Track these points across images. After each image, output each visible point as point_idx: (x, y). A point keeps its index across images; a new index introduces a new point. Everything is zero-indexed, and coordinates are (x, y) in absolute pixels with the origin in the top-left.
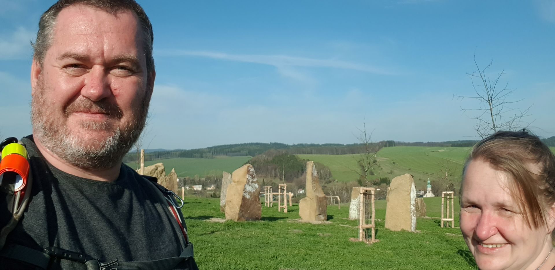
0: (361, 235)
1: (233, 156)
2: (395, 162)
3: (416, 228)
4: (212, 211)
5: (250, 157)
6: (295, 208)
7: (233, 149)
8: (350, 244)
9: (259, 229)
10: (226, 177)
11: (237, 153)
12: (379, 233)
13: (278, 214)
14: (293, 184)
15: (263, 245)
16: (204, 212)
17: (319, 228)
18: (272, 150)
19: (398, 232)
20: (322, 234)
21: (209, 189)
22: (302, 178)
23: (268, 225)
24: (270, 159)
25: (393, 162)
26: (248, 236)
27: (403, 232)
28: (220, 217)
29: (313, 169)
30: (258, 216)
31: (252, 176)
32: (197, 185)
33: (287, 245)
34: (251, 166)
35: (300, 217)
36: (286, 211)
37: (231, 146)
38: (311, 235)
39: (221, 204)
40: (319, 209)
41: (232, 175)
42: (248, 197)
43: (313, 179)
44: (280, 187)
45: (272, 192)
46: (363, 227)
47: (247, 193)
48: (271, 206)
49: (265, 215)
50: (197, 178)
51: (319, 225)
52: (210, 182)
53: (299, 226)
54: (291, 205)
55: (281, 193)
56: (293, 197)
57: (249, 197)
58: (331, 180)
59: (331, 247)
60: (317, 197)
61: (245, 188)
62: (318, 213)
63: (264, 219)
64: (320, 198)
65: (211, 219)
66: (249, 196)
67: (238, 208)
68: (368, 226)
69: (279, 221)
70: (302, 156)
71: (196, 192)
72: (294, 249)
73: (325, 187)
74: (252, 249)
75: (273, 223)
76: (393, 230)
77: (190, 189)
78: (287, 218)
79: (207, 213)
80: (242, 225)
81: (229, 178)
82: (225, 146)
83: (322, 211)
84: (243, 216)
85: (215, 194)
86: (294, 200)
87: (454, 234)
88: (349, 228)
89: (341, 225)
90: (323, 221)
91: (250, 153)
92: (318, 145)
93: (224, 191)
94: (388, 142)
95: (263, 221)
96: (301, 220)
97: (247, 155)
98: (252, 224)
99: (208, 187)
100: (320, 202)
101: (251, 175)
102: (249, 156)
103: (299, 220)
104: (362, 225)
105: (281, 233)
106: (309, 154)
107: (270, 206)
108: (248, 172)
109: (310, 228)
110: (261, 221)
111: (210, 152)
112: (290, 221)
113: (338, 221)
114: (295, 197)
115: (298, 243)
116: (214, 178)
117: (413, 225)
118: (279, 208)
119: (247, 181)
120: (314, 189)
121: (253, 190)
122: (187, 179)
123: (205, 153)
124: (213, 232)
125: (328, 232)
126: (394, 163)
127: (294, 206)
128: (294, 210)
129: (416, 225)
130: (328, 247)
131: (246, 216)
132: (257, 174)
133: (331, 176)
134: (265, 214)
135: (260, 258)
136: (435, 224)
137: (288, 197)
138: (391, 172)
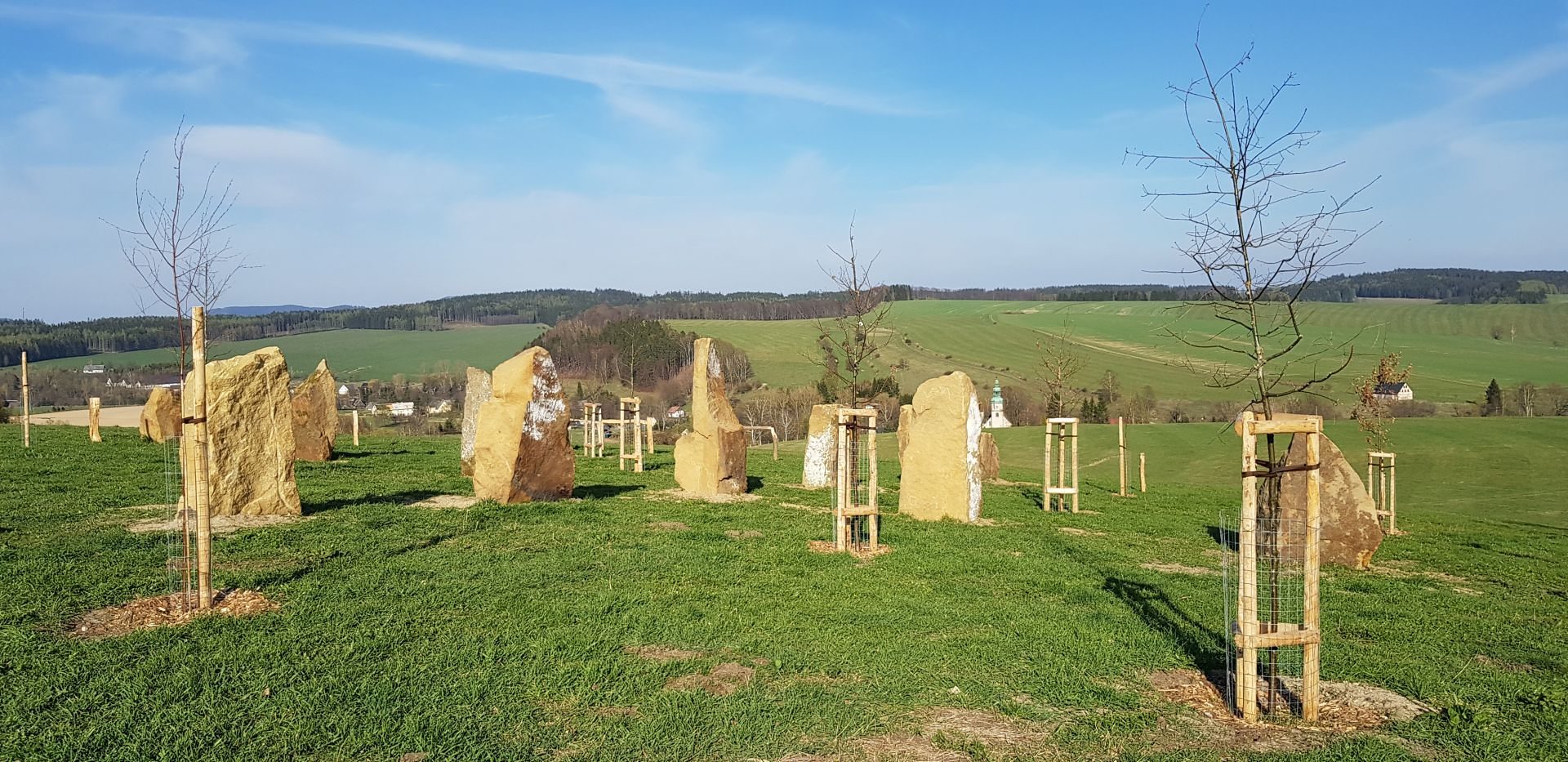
0: (841, 535)
1: (497, 323)
2: (910, 339)
3: (982, 514)
4: (439, 476)
5: (544, 328)
6: (662, 458)
7: (498, 307)
8: (815, 562)
9: (567, 523)
10: (477, 382)
11: (507, 317)
12: (887, 528)
13: (620, 477)
14: (656, 395)
15: (580, 573)
16: (414, 479)
17: (726, 514)
18: (601, 309)
19: (934, 525)
20: (737, 533)
21: (433, 410)
22: (678, 379)
23: (594, 510)
24: (596, 331)
25: (906, 338)
26: (538, 546)
27: (948, 523)
28: (460, 494)
29: (710, 359)
30: (565, 487)
31: (549, 379)
32: (399, 402)
33: (645, 569)
34: (545, 352)
35: (677, 485)
36: (639, 468)
37: (490, 298)
38: (710, 538)
39: (463, 456)
40: (727, 463)
41: (491, 374)
42: (538, 436)
43: (709, 385)
44: (622, 406)
45: (603, 418)
46: (846, 514)
47: (534, 426)
48: (601, 456)
49: (585, 480)
50: (399, 387)
51: (726, 506)
52: (435, 395)
53: (677, 510)
54: (652, 452)
55: (628, 421)
56: (655, 428)
57: (541, 437)
58: (751, 384)
59: (765, 570)
60: (721, 431)
61: (529, 413)
62: (723, 475)
63: (580, 492)
64: (728, 434)
65: (432, 499)
66: (539, 434)
67: (509, 467)
68: (861, 510)
69: (621, 497)
70: (677, 325)
71: (397, 421)
72: (667, 580)
73: (737, 401)
74: (549, 589)
75: (604, 504)
76: (920, 517)
77: (380, 412)
78: (644, 487)
79: (424, 482)
80: (521, 515)
81: (485, 384)
82: (475, 297)
83: (733, 468)
84: (524, 487)
85: (449, 425)
86: (658, 435)
87: (1082, 531)
88: (808, 513)
89: (784, 505)
90: (738, 494)
91: (543, 316)
92: (718, 296)
93: (472, 421)
94: (895, 288)
95: (579, 501)
96: (679, 494)
97: (534, 322)
98: (550, 511)
99: (431, 407)
100: (730, 445)
101: (544, 377)
102: (541, 325)
103: (675, 494)
104: (845, 509)
105: (628, 533)
106: (696, 318)
107: (597, 455)
108: (537, 367)
109: (706, 516)
110: (574, 499)
111: (433, 313)
112: (650, 495)
113: (777, 493)
114: (661, 427)
115: (675, 564)
116: (447, 381)
117: (974, 506)
118: (622, 461)
119: (533, 394)
120: (714, 412)
121: (550, 419)
122: (370, 387)
123: (420, 315)
124: (436, 540)
125: (752, 526)
126: (907, 341)
127: (659, 452)
128: (660, 466)
129: (980, 506)
130: (757, 570)
131: (533, 487)
132: (560, 372)
133: (750, 374)
134: (583, 478)
135: (570, 617)
136: (1027, 501)
137: (643, 429)
138: (902, 366)
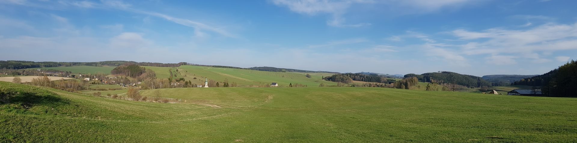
7: (112, 63)
14: (136, 79)
22: (141, 76)
24: (126, 67)
25: (186, 71)
32: (88, 78)
52: (95, 77)
70: (143, 67)
71: (85, 81)
73: (152, 81)
92: (151, 63)
94: (184, 63)
99: (93, 79)
106: (146, 66)
111: (100, 64)
114: (136, 85)
133: (155, 76)
138: (185, 76)
